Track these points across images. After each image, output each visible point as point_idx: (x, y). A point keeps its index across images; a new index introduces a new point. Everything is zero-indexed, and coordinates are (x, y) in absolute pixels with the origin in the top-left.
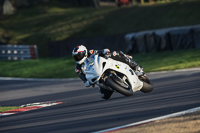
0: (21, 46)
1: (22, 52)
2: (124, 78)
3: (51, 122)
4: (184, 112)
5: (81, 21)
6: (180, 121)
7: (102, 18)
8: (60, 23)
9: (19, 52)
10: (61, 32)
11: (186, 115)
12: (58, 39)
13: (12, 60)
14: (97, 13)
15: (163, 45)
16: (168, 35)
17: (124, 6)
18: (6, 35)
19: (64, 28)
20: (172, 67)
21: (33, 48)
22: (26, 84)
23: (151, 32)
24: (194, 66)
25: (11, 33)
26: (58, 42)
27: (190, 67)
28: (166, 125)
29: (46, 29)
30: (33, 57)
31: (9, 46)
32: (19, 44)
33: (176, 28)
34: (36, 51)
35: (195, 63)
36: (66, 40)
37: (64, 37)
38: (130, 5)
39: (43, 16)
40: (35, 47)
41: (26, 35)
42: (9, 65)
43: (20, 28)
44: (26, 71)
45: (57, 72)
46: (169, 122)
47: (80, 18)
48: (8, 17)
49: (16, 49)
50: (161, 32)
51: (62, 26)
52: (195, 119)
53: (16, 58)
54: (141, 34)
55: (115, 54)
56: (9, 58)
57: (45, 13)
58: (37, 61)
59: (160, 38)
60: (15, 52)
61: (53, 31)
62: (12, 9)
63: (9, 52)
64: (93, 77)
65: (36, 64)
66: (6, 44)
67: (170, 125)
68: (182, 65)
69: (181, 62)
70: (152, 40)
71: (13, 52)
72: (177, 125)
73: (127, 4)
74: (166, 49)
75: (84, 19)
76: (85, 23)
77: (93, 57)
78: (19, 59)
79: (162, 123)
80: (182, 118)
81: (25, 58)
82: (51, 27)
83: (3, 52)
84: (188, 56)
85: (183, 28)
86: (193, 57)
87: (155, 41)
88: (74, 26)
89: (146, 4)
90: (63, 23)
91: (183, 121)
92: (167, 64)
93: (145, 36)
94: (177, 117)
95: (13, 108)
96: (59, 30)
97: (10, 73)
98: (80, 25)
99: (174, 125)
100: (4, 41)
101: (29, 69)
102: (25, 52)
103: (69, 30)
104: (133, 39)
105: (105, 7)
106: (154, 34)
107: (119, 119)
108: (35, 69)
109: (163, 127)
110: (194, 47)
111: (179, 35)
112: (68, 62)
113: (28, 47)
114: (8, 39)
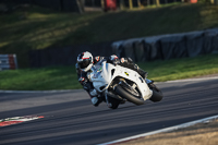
2: (134, 86)
4: (176, 127)
5: (64, 28)
6: (172, 137)
7: (87, 24)
8: (42, 31)
10: (43, 40)
11: (179, 130)
12: (39, 47)
14: (82, 19)
15: (154, 54)
16: (159, 43)
17: (111, 12)
19: (46, 36)
20: (164, 78)
21: (12, 58)
22: (5, 97)
23: (140, 40)
24: (187, 77)
26: (40, 51)
27: (182, 78)
28: (157, 141)
29: (26, 36)
33: (168, 36)
34: (16, 61)
35: (189, 73)
36: (48, 48)
37: (46, 45)
38: (117, 11)
40: (14, 56)
41: (4, 44)
44: (4, 83)
45: (38, 83)
46: (160, 138)
47: (63, 24)
50: (152, 40)
51: (43, 33)
52: (189, 135)
54: (130, 41)
55: (123, 60)
57: (25, 19)
58: (16, 71)
59: (151, 47)
61: (34, 39)
64: (101, 85)
65: (16, 75)
68: (174, 76)
69: (173, 73)
70: (142, 48)
72: (169, 140)
73: (114, 9)
74: (157, 58)
75: (67, 26)
76: (69, 30)
77: (101, 64)
79: (153, 139)
80: (174, 134)
81: (4, 69)
82: (31, 35)
84: (181, 66)
85: (175, 35)
86: (187, 67)
87: (145, 49)
88: (57, 33)
89: (135, 9)
90: (45, 30)
91: (176, 137)
92: (158, 75)
93: (134, 44)
94: (169, 132)
96: (40, 37)
98: (63, 32)
99: (165, 141)
101: (8, 80)
102: (4, 62)
103: (50, 38)
104: (121, 47)
105: (90, 13)
106: (143, 42)
108: (15, 80)
109: (153, 143)
110: (187, 56)
111: (170, 43)
112: (50, 72)
113: (7, 56)
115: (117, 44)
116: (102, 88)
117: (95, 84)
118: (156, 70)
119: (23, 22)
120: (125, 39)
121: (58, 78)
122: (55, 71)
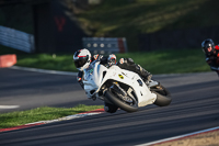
0: (108, 39)
1: (109, 46)
2: (130, 91)
3: (142, 122)
5: (173, 11)
7: (197, 8)
8: (151, 14)
9: (106, 45)
12: (149, 31)
18: (92, 27)
19: (156, 19)
25: (97, 25)
26: (150, 35)
29: (136, 20)
30: (122, 51)
31: (95, 39)
32: (106, 36)
34: (125, 45)
36: (158, 33)
37: (156, 28)
40: (124, 39)
41: (114, 27)
43: (107, 19)
45: (148, 67)
47: (173, 8)
49: (102, 42)
51: (153, 17)
56: (95, 52)
58: (126, 55)
60: (102, 45)
61: (143, 23)
63: (95, 45)
66: (92, 36)
71: (99, 45)
75: (177, 9)
76: (178, 13)
78: (106, 53)
81: (113, 52)
82: (141, 18)
83: (89, 45)
88: (167, 17)
90: (154, 13)
96: (150, 21)
98: (173, 15)
100: (89, 33)
102: (113, 45)
103: (161, 21)
112: (159, 56)
113: (116, 39)
114: (94, 31)
116: (92, 92)
117: (85, 87)
119: (133, 6)
121: (168, 62)
122: (165, 55)
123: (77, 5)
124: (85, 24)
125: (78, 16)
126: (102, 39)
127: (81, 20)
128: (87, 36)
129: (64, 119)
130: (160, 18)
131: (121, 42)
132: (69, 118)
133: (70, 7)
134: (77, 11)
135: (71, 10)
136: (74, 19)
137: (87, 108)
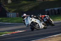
0: (13, 13)
5: (32, 5)
7: (38, 4)
8: (25, 6)
9: (13, 15)
13: (11, 18)
15: (57, 13)
16: (58, 10)
18: (9, 10)
19: (27, 8)
22: (15, 25)
23: (53, 9)
25: (10, 9)
28: (58, 37)
30: (17, 17)
31: (10, 13)
32: (13, 12)
34: (18, 15)
39: (20, 4)
40: (18, 13)
41: (15, 10)
42: (10, 19)
44: (15, 21)
47: (31, 4)
48: (10, 4)
50: (56, 9)
53: (12, 17)
54: (50, 9)
56: (10, 17)
57: (21, 3)
58: (18, 18)
59: (56, 11)
60: (12, 15)
61: (23, 9)
62: (11, 2)
63: (10, 15)
67: (59, 37)
70: (53, 11)
71: (11, 15)
74: (58, 14)
75: (33, 5)
76: (33, 6)
77: (28, 18)
78: (13, 17)
81: (15, 17)
82: (22, 7)
83: (8, 15)
87: (54, 11)
88: (30, 7)
90: (26, 6)
92: (58, 19)
93: (51, 10)
95: (11, 32)
96: (25, 8)
97: (10, 22)
100: (8, 12)
101: (16, 20)
102: (15, 15)
103: (28, 8)
104: (48, 11)
106: (54, 9)
107: (43, 36)
108: (18, 20)
109: (57, 38)
113: (15, 13)
114: (9, 11)
115: (47, 10)
118: (57, 17)
120: (49, 8)
123: (5, 4)
124: (7, 9)
125: (5, 7)
126: (12, 13)
127: (6, 8)
128: (7, 12)
129: (1, 35)
130: (28, 7)
131: (17, 14)
132: (3, 35)
133: (3, 4)
134: (5, 5)
135: (3, 5)
136: (4, 7)
137: (7, 33)
